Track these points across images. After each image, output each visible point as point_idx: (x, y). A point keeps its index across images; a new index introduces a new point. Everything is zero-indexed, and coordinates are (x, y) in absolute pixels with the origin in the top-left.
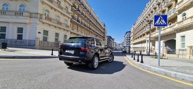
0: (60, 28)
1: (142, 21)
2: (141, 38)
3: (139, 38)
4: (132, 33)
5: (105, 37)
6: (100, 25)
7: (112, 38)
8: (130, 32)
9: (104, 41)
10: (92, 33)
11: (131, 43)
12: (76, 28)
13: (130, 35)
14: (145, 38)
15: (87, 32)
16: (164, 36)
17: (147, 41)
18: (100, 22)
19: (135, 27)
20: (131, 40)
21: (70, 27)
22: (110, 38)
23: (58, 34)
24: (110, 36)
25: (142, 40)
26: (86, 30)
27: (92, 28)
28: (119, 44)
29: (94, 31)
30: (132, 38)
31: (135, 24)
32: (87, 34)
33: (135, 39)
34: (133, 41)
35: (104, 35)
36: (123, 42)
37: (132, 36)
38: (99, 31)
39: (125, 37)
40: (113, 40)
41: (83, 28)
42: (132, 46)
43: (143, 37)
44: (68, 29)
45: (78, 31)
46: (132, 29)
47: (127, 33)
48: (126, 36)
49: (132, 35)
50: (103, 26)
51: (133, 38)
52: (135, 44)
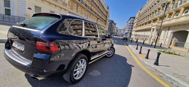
1: (151, 6)
2: (146, 25)
3: (143, 25)
4: (137, 20)
5: (107, 21)
6: (103, 7)
7: (114, 23)
8: (134, 18)
9: (105, 25)
10: (93, 15)
11: (133, 30)
12: (76, 8)
13: (133, 21)
14: (150, 26)
15: (88, 14)
16: (175, 26)
17: (152, 30)
18: (103, 4)
19: (141, 13)
20: (134, 26)
22: (112, 22)
23: (54, 12)
24: (113, 21)
25: (148, 27)
26: (87, 11)
27: (94, 9)
28: (121, 30)
29: (96, 13)
30: (135, 24)
31: (142, 9)
32: (88, 16)
33: (138, 26)
34: (136, 28)
35: (106, 19)
36: (125, 28)
37: (136, 22)
38: (101, 14)
39: (128, 22)
40: (115, 24)
41: (84, 8)
42: (133, 33)
43: (148, 25)
44: (65, 8)
45: (77, 12)
46: (138, 15)
47: (130, 18)
48: (129, 22)
49: (136, 21)
50: (106, 9)
51: (137, 25)
52: (137, 31)
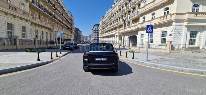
0: (14, 16)
1: (110, 17)
2: (110, 32)
3: (107, 32)
4: (101, 27)
5: (73, 29)
6: (67, 15)
7: (79, 31)
8: (98, 25)
9: (72, 33)
10: (58, 23)
11: (99, 37)
12: (38, 17)
13: (98, 28)
14: (114, 33)
15: (52, 23)
17: (116, 36)
18: (66, 11)
19: (103, 21)
20: (99, 33)
21: (30, 15)
22: (77, 30)
23: (12, 24)
24: (78, 29)
25: (112, 34)
26: (51, 19)
27: (58, 18)
28: (87, 37)
29: (61, 22)
30: (100, 31)
31: (103, 18)
32: (53, 26)
33: (104, 33)
34: (102, 35)
35: (72, 27)
36: (91, 35)
37: (101, 30)
38: (66, 22)
39: (92, 29)
40: (80, 32)
41: (48, 17)
42: (100, 39)
43: (111, 32)
44: (27, 18)
45: (41, 21)
46: (101, 23)
47: (95, 26)
48: (94, 29)
49: (100, 28)
50: (70, 16)
51: (102, 32)
52: (103, 37)
